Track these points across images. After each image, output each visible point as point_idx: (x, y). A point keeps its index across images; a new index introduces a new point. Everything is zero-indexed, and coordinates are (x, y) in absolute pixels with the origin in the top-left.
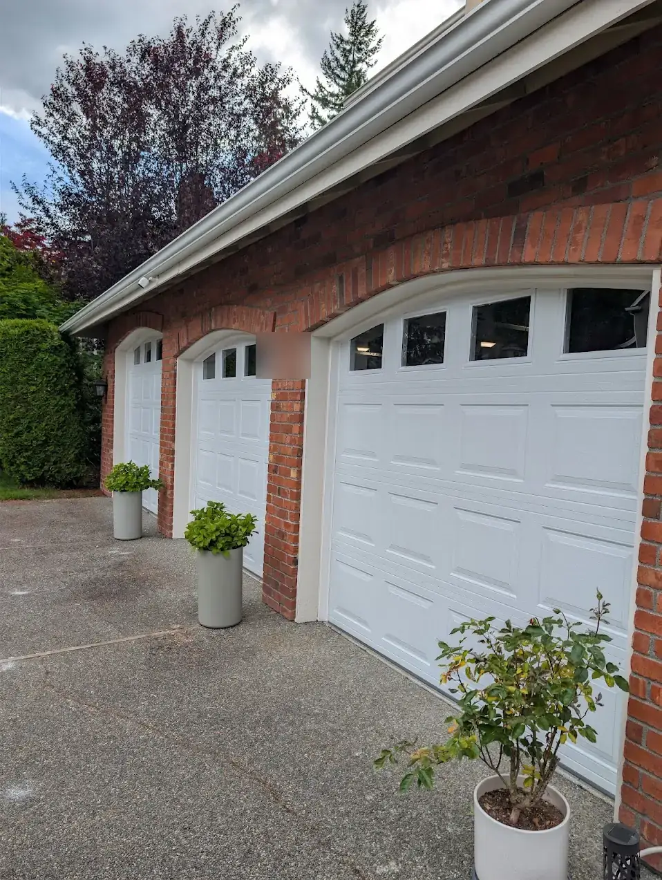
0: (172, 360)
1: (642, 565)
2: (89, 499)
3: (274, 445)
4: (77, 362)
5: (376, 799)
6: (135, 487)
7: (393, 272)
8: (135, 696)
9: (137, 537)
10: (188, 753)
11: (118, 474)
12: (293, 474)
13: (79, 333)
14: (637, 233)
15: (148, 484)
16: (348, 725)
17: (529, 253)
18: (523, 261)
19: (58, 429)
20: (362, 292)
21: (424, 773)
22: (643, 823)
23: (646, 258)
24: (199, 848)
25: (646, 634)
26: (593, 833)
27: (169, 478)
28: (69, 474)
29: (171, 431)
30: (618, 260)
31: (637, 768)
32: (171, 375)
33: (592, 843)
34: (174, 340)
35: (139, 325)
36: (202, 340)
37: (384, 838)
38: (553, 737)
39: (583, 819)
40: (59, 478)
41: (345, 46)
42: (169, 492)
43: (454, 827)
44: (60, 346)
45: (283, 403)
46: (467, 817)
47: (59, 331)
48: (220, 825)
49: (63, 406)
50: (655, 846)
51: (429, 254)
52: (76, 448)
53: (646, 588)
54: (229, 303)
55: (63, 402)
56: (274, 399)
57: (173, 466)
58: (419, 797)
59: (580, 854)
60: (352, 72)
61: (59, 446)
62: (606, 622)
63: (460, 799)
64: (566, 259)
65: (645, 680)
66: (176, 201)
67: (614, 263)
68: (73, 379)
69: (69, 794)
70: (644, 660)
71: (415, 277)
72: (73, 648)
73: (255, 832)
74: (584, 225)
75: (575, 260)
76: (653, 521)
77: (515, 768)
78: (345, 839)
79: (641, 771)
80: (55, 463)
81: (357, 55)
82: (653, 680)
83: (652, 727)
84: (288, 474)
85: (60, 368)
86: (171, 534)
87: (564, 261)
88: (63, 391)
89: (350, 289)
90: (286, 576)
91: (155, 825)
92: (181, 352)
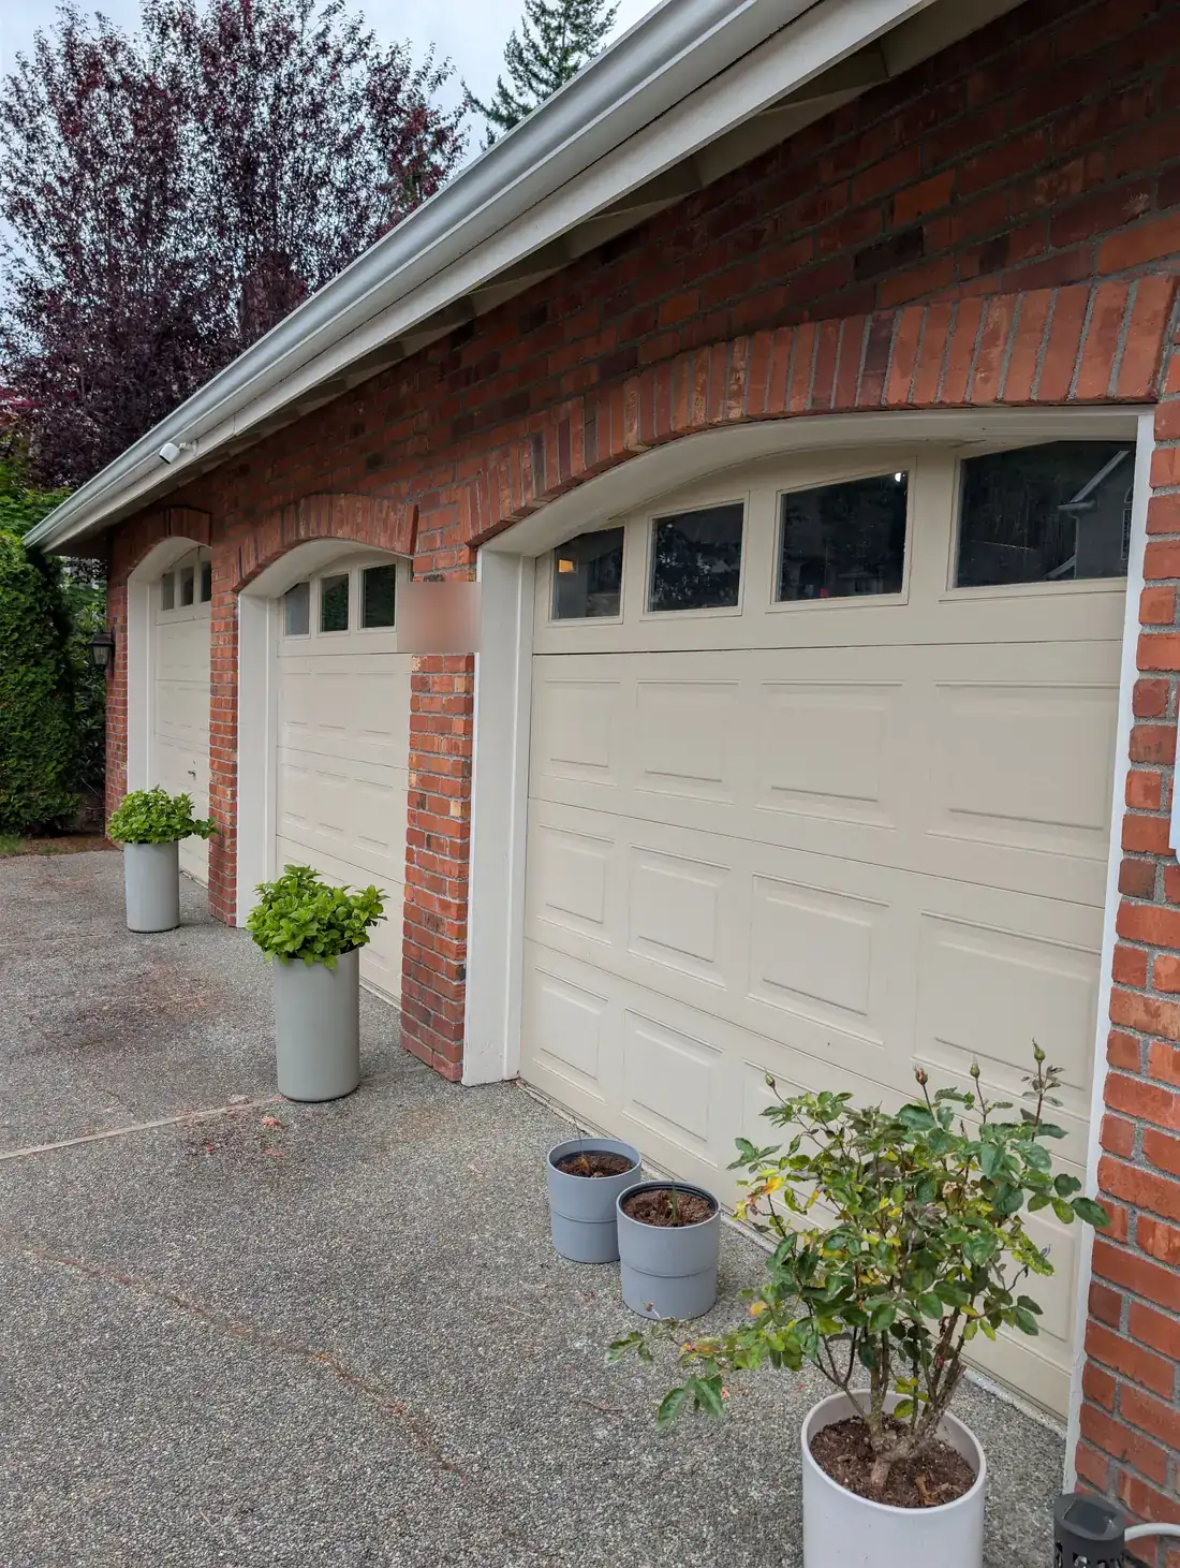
0: (228, 598)
1: (1119, 987)
2: (83, 855)
3: (418, 756)
4: (56, 602)
5: (615, 1435)
6: (164, 834)
7: (635, 427)
8: (155, 1241)
9: (170, 927)
10: (256, 1353)
11: (134, 810)
12: (455, 810)
13: (62, 549)
14: (1107, 345)
15: (190, 828)
16: (560, 1287)
17: (896, 388)
18: (883, 403)
19: (23, 728)
20: (578, 465)
21: (705, 1387)
22: (1124, 1477)
23: (1125, 394)
24: (270, 1551)
25: (1126, 1118)
26: (1024, 1490)
27: (228, 815)
28: (46, 809)
29: (229, 730)
30: (1070, 397)
31: (1109, 1373)
32: (227, 625)
33: (1025, 1514)
34: (233, 560)
35: (167, 533)
36: (284, 559)
37: (630, 1517)
38: (952, 1326)
39: (1006, 1462)
40: (27, 817)
41: (548, 20)
42: (228, 842)
43: (765, 1489)
44: (25, 573)
45: (433, 678)
46: (788, 1468)
47: (22, 546)
48: (312, 1501)
49: (33, 684)
50: (1147, 1521)
51: (702, 393)
52: (59, 763)
53: (1129, 1032)
54: (330, 491)
55: (30, 678)
56: (417, 669)
57: (234, 795)
58: (697, 1427)
59: (1002, 1537)
60: (563, 69)
61: (26, 758)
62: (1055, 1102)
63: (773, 1430)
64: (967, 398)
65: (1125, 1207)
66: (238, 304)
67: (1064, 404)
68: (50, 634)
69: (19, 1448)
70: (1125, 1167)
71: (677, 436)
72: (39, 1148)
73: (381, 1514)
74: (1004, 329)
75: (987, 398)
76: (1140, 904)
77: (879, 1384)
78: (555, 1521)
79: (1119, 1379)
80: (20, 789)
81: (570, 37)
82: (1142, 1208)
83: (1140, 1296)
84: (446, 811)
85: (24, 613)
86: (234, 919)
87: (964, 402)
88: (32, 656)
89: (556, 461)
90: (444, 1000)
91: (186, 1506)
92: (244, 583)
